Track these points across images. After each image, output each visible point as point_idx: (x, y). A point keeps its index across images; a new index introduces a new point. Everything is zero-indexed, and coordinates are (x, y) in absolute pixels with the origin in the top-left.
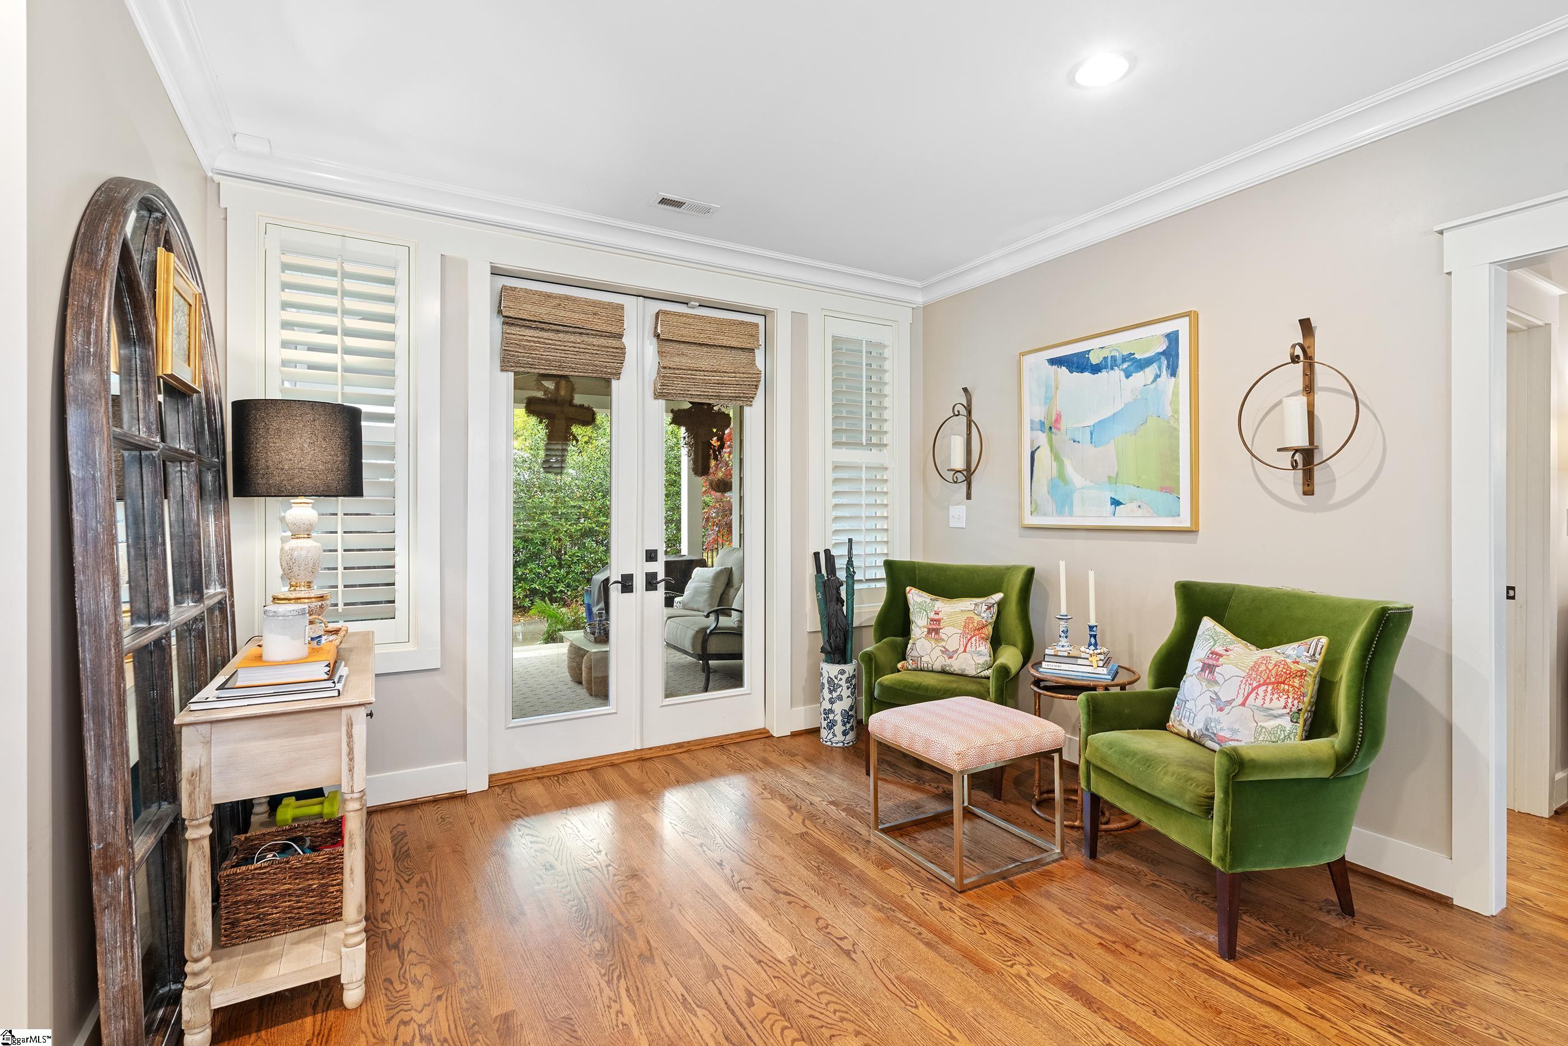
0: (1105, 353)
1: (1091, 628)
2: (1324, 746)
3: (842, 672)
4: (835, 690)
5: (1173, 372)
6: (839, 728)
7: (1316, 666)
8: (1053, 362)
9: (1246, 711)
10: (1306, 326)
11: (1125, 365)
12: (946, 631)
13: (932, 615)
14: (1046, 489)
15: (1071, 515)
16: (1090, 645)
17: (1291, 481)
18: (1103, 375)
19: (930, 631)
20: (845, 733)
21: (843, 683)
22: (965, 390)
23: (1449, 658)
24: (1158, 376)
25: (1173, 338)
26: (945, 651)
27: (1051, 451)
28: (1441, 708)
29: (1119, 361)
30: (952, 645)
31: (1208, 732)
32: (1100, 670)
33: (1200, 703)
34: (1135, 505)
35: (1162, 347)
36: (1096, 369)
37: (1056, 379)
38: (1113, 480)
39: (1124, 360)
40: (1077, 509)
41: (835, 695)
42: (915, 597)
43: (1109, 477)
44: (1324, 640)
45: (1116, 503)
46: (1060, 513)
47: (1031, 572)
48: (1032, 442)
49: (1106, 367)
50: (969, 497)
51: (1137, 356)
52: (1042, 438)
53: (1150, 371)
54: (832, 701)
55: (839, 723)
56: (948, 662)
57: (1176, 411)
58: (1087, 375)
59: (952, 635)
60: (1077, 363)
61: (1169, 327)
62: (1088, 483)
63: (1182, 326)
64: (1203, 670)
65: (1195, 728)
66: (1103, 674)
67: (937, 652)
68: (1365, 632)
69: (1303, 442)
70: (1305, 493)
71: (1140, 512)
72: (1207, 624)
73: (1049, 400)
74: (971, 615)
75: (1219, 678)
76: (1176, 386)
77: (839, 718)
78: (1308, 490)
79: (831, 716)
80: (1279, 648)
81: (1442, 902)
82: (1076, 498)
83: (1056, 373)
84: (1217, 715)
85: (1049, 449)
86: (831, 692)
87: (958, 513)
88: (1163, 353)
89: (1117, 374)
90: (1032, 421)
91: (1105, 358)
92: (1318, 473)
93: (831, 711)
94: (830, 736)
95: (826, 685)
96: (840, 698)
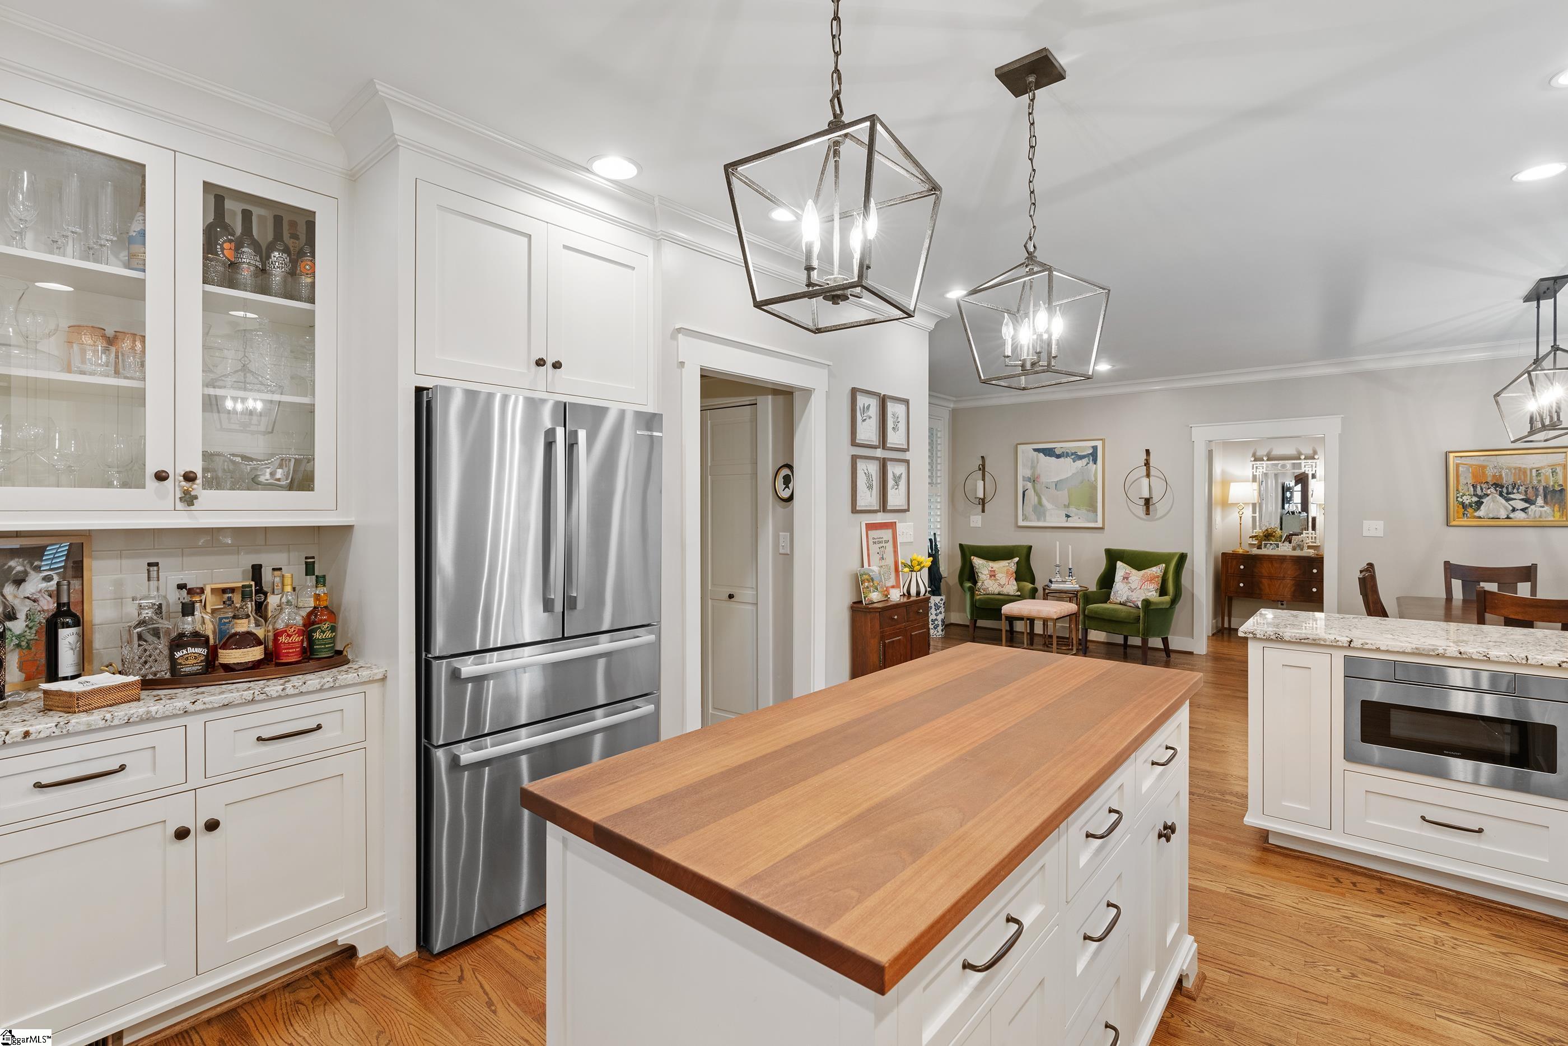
0: (1063, 450)
1: (1070, 569)
2: (1167, 599)
3: (942, 600)
4: (938, 609)
5: (1095, 461)
6: (940, 628)
7: (1162, 574)
8: (1035, 450)
9: (1142, 591)
10: (1148, 452)
11: (1073, 457)
12: (999, 576)
13: (990, 569)
14: (1031, 509)
15: (1045, 521)
16: (1069, 576)
17: (1140, 511)
18: (1062, 459)
19: (991, 576)
20: (942, 631)
21: (942, 605)
22: (983, 457)
23: (1193, 571)
24: (1088, 463)
25: (1095, 448)
26: (1000, 585)
27: (1035, 491)
28: (1190, 588)
29: (1070, 454)
30: (1003, 581)
31: (1128, 600)
32: (1076, 586)
33: (1124, 591)
34: (1077, 517)
35: (1091, 451)
36: (1058, 456)
37: (1038, 459)
38: (1067, 506)
39: (1072, 454)
40: (1047, 518)
41: (938, 611)
42: (977, 561)
43: (1065, 505)
44: (1164, 565)
45: (1068, 516)
46: (1039, 520)
47: (1030, 547)
48: (1024, 487)
49: (1063, 456)
50: (983, 511)
51: (1079, 454)
52: (1029, 485)
53: (1085, 461)
54: (937, 615)
55: (940, 625)
56: (1002, 589)
57: (1096, 479)
58: (1054, 458)
59: (1002, 578)
60: (1049, 452)
61: (1093, 443)
62: (1054, 507)
63: (1099, 444)
64: (1123, 579)
65: (1123, 599)
66: (1077, 587)
67: (996, 585)
68: (1177, 561)
69: (1147, 496)
70: (1147, 514)
71: (1079, 520)
72: (1119, 564)
73: (1033, 468)
74: (1008, 568)
75: (1131, 582)
76: (1096, 469)
77: (940, 623)
78: (1148, 513)
79: (936, 622)
80: (1150, 569)
81: (1191, 653)
82: (1047, 514)
83: (1037, 456)
84: (1131, 594)
85: (1033, 491)
86: (936, 610)
87: (976, 520)
88: (1090, 454)
89: (1069, 460)
90: (1023, 477)
91: (1063, 452)
92: (1151, 508)
93: (936, 620)
94: (936, 632)
95: (933, 607)
96: (941, 613)
